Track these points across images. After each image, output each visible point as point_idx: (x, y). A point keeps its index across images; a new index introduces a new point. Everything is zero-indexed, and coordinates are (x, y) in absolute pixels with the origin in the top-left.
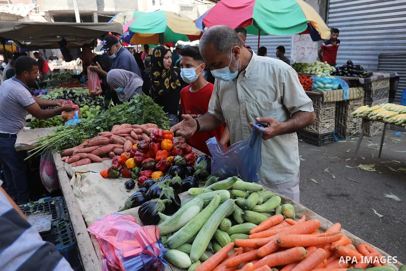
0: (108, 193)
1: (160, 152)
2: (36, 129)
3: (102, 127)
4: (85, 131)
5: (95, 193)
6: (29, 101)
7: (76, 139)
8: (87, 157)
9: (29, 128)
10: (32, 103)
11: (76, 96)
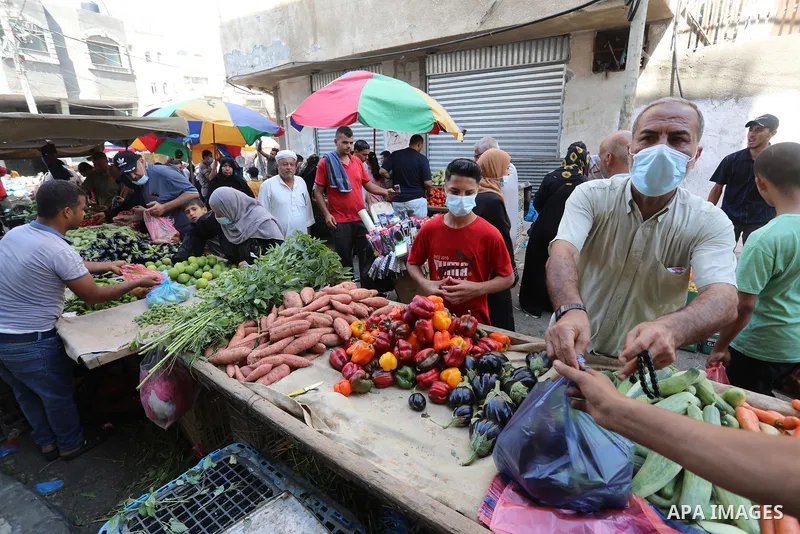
0: (398, 429)
1: (439, 334)
2: (89, 314)
3: (263, 299)
4: (233, 309)
5: (374, 435)
6: (78, 271)
7: (225, 328)
8: (284, 363)
9: (73, 314)
10: (82, 274)
11: (132, 241)
